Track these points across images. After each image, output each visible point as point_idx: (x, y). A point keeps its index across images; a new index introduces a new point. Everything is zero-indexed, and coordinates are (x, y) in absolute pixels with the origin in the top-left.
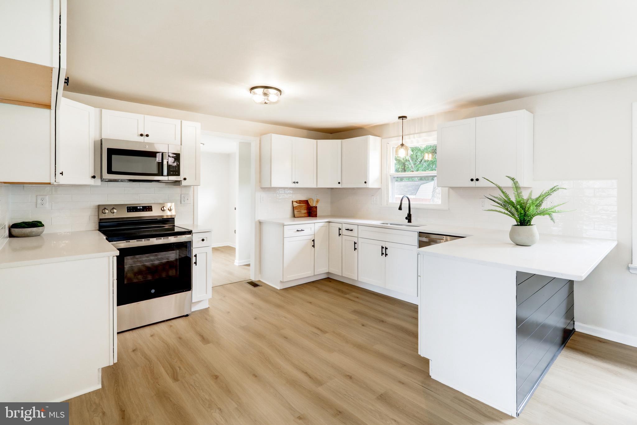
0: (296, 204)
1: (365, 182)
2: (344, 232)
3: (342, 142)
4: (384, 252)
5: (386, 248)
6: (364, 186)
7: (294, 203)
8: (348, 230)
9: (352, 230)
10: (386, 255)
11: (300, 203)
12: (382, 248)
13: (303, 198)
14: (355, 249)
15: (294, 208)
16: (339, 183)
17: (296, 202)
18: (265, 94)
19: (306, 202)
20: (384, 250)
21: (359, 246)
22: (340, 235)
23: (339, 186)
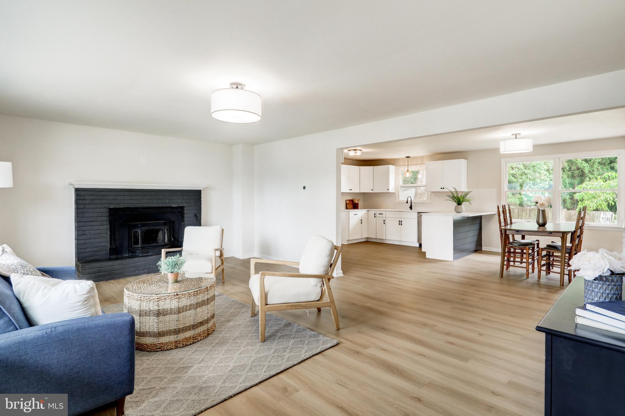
0: (347, 202)
1: (388, 190)
2: (377, 215)
3: (373, 167)
4: (400, 223)
5: (401, 221)
6: (387, 191)
7: (347, 201)
8: (380, 214)
9: (382, 214)
10: (401, 224)
11: (349, 201)
12: (399, 221)
13: (351, 198)
14: (384, 223)
15: (346, 204)
16: (372, 190)
17: (347, 200)
18: (356, 153)
19: (352, 201)
20: (400, 222)
21: (387, 222)
22: (375, 217)
23: (372, 192)
